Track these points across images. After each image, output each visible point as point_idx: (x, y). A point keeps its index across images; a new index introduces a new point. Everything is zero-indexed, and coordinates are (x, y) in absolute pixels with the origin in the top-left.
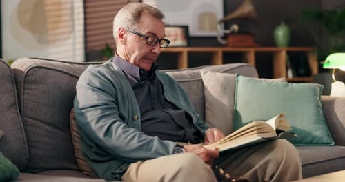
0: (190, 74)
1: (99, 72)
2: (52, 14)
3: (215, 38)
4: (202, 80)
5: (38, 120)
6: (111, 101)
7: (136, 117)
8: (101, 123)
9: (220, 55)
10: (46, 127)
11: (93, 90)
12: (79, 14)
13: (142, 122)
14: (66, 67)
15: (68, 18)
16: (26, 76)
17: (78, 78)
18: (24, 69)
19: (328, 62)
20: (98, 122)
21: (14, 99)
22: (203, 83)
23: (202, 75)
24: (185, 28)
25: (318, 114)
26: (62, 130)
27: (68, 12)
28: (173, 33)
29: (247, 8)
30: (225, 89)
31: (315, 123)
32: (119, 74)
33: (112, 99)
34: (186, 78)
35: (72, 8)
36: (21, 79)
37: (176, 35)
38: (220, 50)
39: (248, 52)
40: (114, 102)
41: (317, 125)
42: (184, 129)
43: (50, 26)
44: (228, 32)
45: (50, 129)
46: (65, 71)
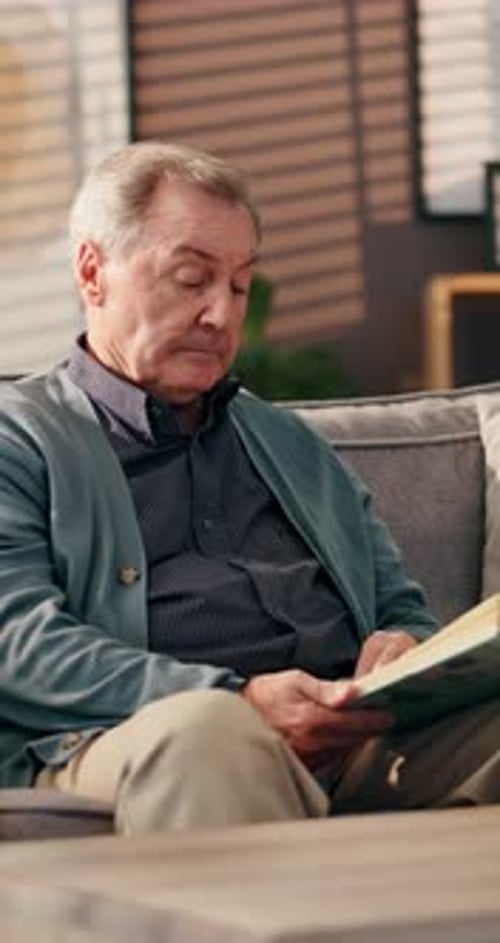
0: (430, 417)
4: (478, 438)
6: (22, 528)
7: (129, 575)
13: (151, 602)
15: (56, 136)
22: (482, 451)
23: (482, 417)
27: (57, 106)
33: (24, 519)
34: (408, 433)
35: (73, 90)
40: (34, 528)
42: (289, 630)
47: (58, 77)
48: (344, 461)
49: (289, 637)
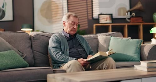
0: (93, 36)
1: (56, 36)
2: (55, 10)
3: (125, 19)
5: (37, 51)
7: (68, 50)
8: (54, 53)
9: (127, 26)
10: (40, 54)
11: (53, 42)
12: (65, 10)
13: (69, 52)
14: (47, 35)
15: (61, 12)
16: (34, 38)
17: (50, 38)
18: (33, 35)
19: (151, 31)
20: (53, 53)
21: (30, 45)
22: (98, 39)
23: (98, 36)
24: (111, 15)
25: (136, 50)
26: (45, 54)
27: (61, 9)
28: (105, 17)
29: (139, 6)
30: (106, 41)
31: (135, 53)
32: (63, 36)
34: (92, 38)
35: (63, 8)
36: (32, 39)
37: (107, 18)
38: (126, 24)
39: (140, 25)
41: (135, 54)
43: (53, 15)
44: (131, 16)
45: (41, 54)
46: (46, 36)
47: (61, 7)
48: (86, 40)
49: (81, 56)
